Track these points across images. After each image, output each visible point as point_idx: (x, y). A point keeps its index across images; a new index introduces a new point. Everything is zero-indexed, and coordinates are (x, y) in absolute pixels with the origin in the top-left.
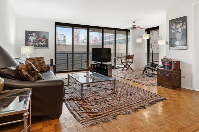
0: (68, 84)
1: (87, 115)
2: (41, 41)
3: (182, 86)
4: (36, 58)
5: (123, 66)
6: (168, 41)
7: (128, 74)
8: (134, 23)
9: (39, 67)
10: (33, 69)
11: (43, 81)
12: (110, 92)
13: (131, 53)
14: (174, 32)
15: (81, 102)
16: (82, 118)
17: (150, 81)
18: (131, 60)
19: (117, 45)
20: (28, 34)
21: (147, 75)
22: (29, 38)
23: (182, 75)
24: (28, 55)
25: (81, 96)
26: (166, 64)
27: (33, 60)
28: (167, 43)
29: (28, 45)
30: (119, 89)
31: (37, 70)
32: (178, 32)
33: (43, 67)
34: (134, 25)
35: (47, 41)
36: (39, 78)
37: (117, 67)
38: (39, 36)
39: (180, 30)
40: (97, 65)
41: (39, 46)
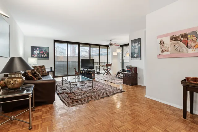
0: (63, 84)
1: (71, 101)
2: (43, 54)
3: (138, 84)
4: (39, 66)
5: (104, 72)
6: (131, 54)
7: (107, 77)
8: (111, 41)
9: (41, 72)
10: (35, 73)
11: (42, 80)
12: (90, 88)
13: (110, 62)
14: (134, 48)
15: (69, 94)
16: (68, 103)
17: (119, 81)
18: (110, 67)
19: (100, 56)
20: (33, 49)
21: (119, 77)
22: (34, 52)
23: (138, 77)
24: (33, 64)
25: (69, 91)
26: (129, 70)
27: (36, 67)
28: (130, 55)
29: (34, 57)
30: (97, 87)
31: (38, 73)
32: (136, 48)
33: (44, 72)
34: (111, 43)
35: (48, 54)
36: (40, 78)
37: (100, 72)
38: (42, 51)
39: (137, 47)
40: (84, 71)
41: (42, 58)
